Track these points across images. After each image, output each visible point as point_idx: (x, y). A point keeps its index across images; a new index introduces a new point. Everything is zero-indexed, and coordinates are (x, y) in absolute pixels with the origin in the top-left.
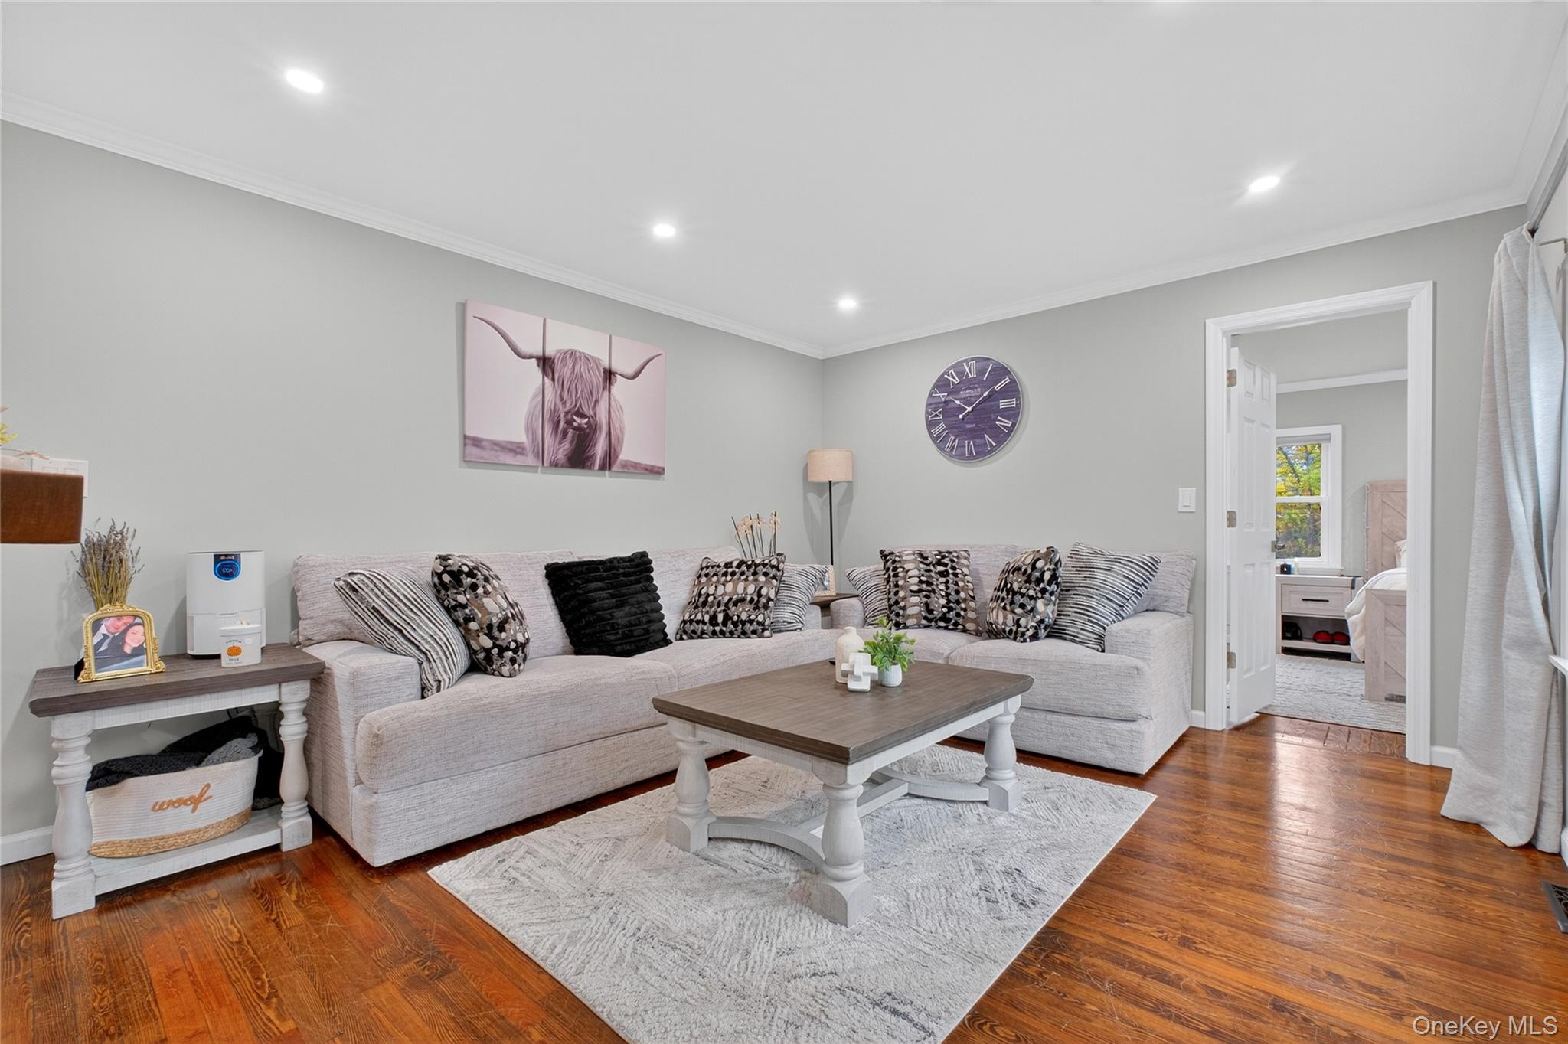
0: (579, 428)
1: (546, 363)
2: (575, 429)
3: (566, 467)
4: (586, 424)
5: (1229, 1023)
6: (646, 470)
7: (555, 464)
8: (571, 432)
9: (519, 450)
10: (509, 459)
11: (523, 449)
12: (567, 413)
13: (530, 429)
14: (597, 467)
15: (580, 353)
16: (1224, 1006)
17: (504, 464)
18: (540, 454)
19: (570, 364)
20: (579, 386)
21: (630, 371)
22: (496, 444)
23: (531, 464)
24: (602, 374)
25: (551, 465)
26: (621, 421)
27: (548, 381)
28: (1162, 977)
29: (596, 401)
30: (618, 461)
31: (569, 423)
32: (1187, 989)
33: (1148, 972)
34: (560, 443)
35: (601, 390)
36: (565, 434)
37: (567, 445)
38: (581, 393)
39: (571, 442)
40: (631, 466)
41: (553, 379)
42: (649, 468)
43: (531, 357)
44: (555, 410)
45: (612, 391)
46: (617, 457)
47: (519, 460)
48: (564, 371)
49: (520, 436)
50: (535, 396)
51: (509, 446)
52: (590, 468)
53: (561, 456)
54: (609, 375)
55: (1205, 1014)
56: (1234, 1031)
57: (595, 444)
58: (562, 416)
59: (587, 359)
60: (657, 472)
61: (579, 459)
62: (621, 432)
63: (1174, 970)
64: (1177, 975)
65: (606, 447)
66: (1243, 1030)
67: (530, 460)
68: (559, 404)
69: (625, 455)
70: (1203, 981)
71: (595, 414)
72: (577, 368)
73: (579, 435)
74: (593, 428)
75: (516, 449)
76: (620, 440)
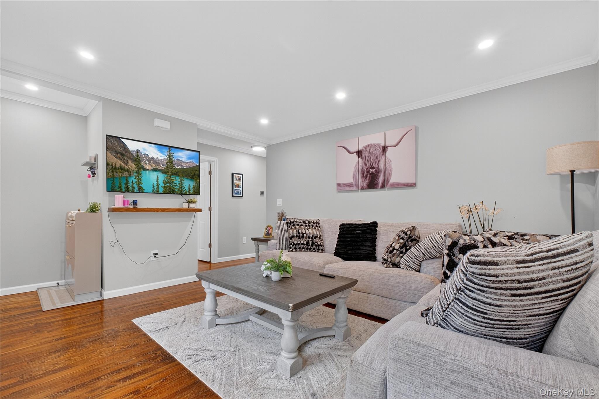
0: (372, 173)
1: (359, 153)
2: (370, 174)
3: (367, 189)
4: (375, 171)
5: (97, 383)
6: (404, 185)
7: (363, 189)
8: (369, 175)
9: (351, 185)
10: (348, 189)
11: (352, 185)
12: (367, 169)
13: (354, 177)
14: (380, 187)
15: (372, 144)
16: (103, 386)
17: (347, 191)
18: (357, 185)
19: (368, 150)
20: (372, 157)
21: (395, 143)
22: (344, 184)
23: (355, 189)
24: (381, 149)
25: (361, 189)
26: (390, 167)
27: (360, 159)
28: (129, 378)
29: (379, 161)
30: (389, 184)
31: (368, 172)
32: (119, 381)
33: (134, 375)
34: (365, 180)
35: (381, 155)
36: (366, 176)
37: (367, 181)
38: (373, 159)
39: (369, 179)
40: (396, 185)
41: (362, 158)
42: (406, 184)
43: (354, 153)
44: (363, 168)
45: (386, 155)
46: (389, 182)
47: (351, 188)
48: (366, 154)
49: (351, 181)
50: (356, 166)
51: (348, 184)
52: (377, 188)
53: (365, 185)
54: (384, 149)
55: (106, 380)
56: (94, 383)
57: (379, 178)
58: (365, 170)
59: (375, 145)
60: (412, 185)
61: (372, 185)
62: (390, 171)
63: (128, 382)
64: (126, 381)
65: (383, 179)
66: (92, 386)
67: (355, 188)
68: (364, 166)
69: (392, 180)
70: (116, 387)
71: (379, 167)
72: (371, 151)
73: (372, 176)
74: (378, 172)
75: (350, 185)
76: (390, 175)
